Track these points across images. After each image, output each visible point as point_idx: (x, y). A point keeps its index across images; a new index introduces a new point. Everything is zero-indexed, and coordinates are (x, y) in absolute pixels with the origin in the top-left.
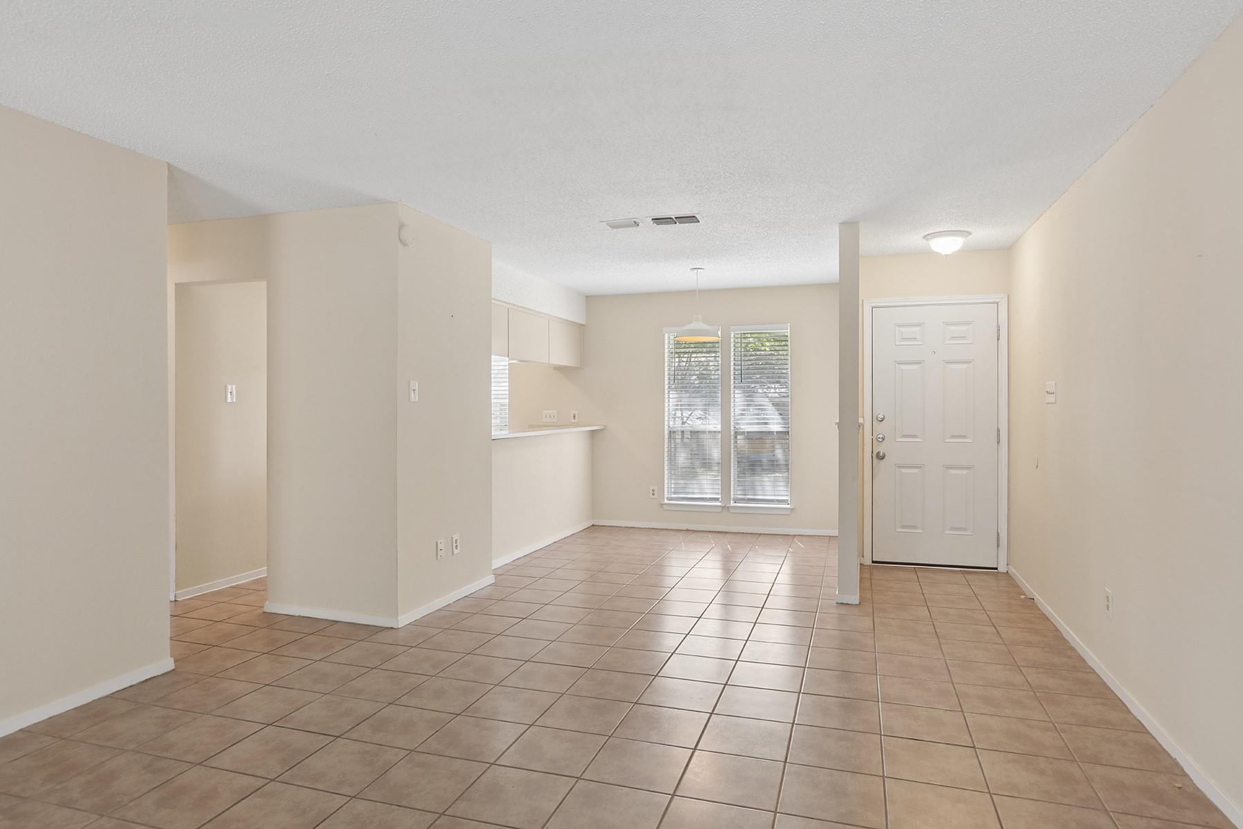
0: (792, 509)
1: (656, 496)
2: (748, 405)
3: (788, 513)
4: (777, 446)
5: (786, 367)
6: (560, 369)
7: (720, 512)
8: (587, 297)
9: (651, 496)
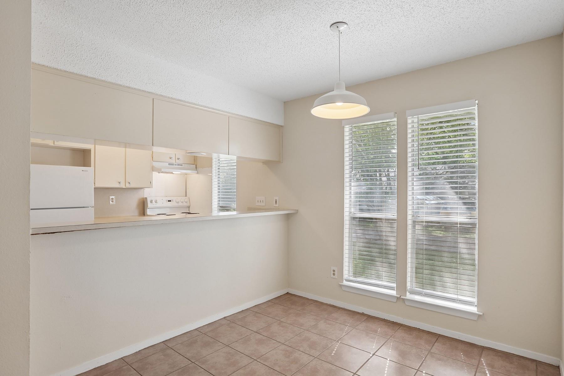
0: (479, 316)
1: (336, 276)
2: (427, 194)
3: (475, 318)
4: (460, 240)
5: (474, 140)
6: (267, 163)
7: (394, 302)
8: (284, 102)
9: (332, 275)
